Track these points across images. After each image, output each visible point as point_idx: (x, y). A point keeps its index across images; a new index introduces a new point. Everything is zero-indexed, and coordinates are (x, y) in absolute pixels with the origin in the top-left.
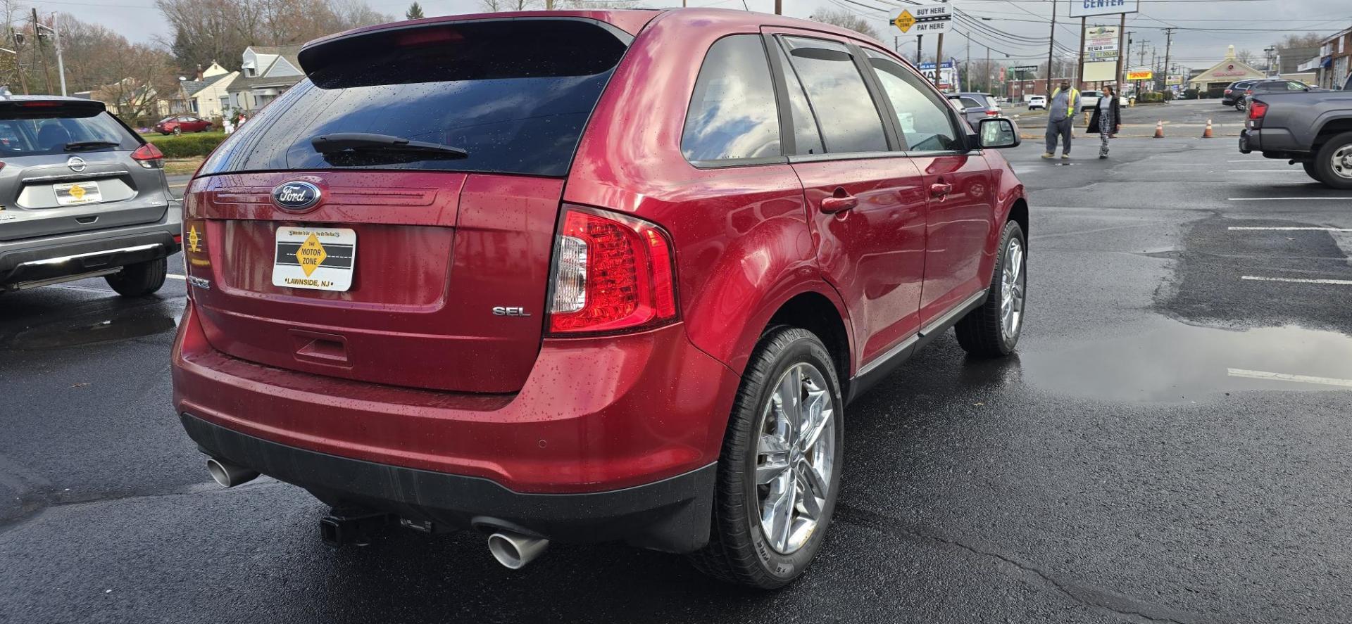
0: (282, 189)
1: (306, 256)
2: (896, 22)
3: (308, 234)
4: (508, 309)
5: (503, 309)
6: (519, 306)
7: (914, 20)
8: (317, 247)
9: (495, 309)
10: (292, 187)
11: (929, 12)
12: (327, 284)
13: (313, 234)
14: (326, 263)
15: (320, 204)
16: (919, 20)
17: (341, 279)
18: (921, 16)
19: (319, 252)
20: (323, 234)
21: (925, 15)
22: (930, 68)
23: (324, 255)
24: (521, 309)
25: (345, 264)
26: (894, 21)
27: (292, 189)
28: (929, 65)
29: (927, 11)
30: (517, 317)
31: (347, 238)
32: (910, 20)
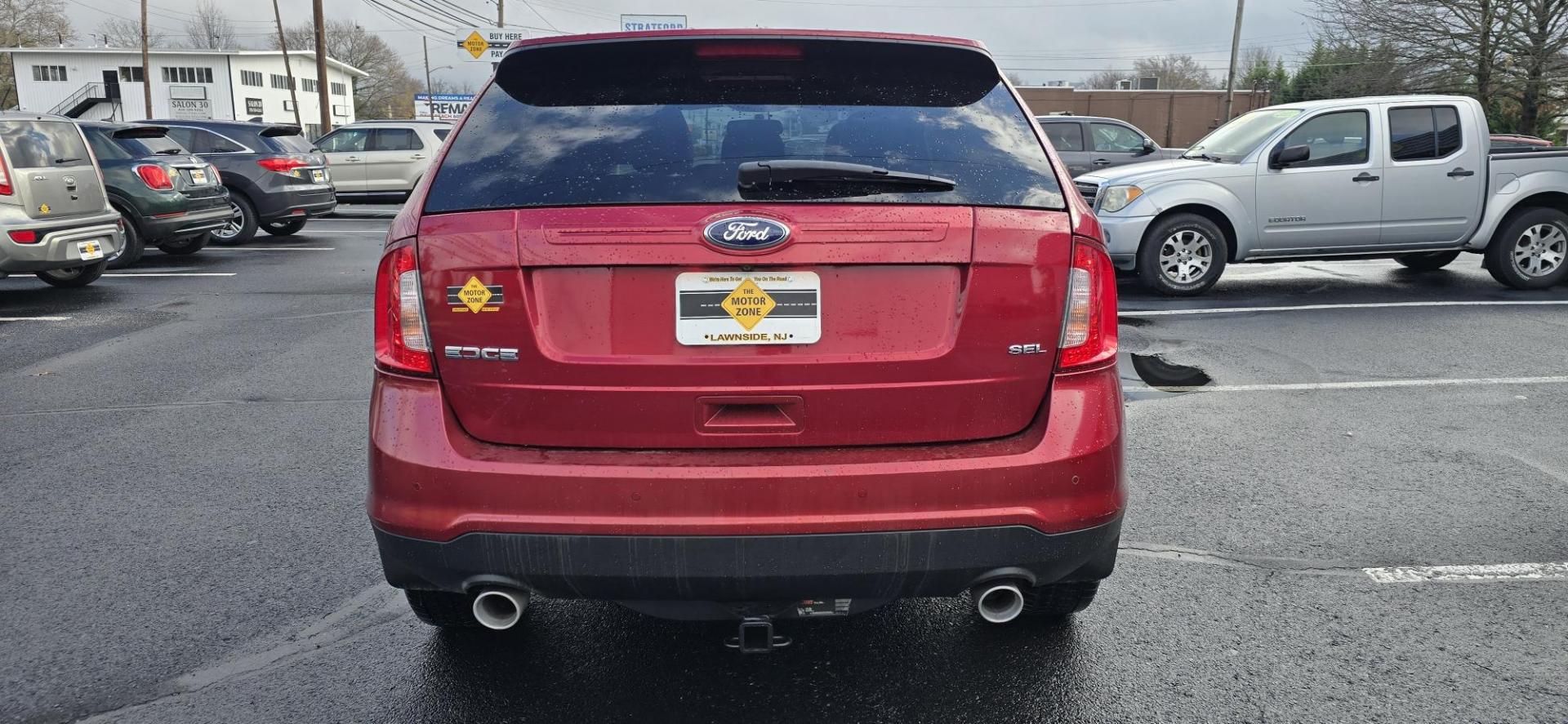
0: (728, 224)
1: (741, 306)
2: (466, 44)
3: (740, 279)
4: (1025, 346)
5: (1020, 347)
6: (1036, 342)
7: (486, 45)
8: (757, 294)
9: (1012, 347)
10: (743, 224)
11: (504, 36)
12: (783, 336)
13: (748, 280)
14: (775, 313)
15: (790, 242)
16: (493, 45)
17: (806, 330)
18: (494, 40)
19: (763, 301)
20: (766, 279)
21: (499, 40)
22: (465, 100)
23: (771, 304)
24: (1038, 346)
25: (812, 312)
26: (462, 43)
27: (745, 226)
28: (463, 96)
29: (501, 36)
30: (1036, 354)
31: (809, 281)
32: (482, 43)
